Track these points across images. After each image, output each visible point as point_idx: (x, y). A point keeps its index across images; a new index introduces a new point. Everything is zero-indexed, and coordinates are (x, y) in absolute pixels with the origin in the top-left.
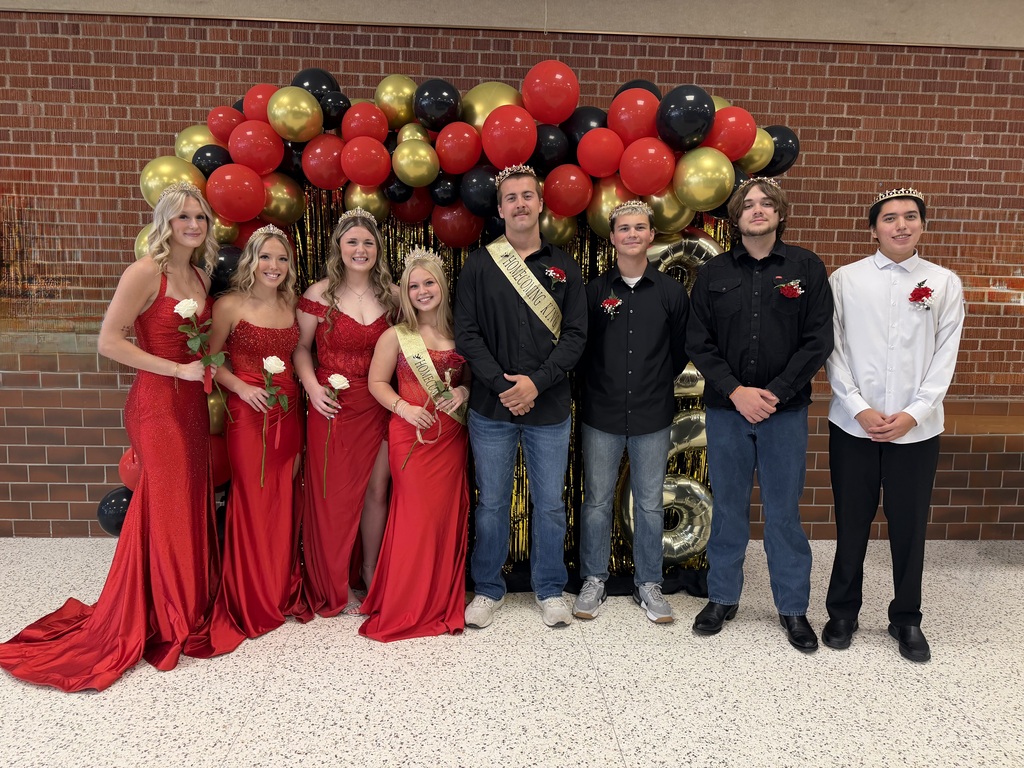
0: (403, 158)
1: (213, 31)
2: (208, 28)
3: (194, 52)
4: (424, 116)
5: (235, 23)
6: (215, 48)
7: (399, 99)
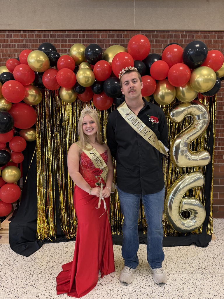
0: (80, 76)
1: (14, 35)
2: (13, 34)
3: (8, 43)
4: (89, 59)
5: (22, 32)
6: (15, 41)
7: (79, 53)
